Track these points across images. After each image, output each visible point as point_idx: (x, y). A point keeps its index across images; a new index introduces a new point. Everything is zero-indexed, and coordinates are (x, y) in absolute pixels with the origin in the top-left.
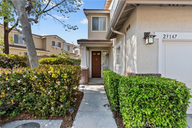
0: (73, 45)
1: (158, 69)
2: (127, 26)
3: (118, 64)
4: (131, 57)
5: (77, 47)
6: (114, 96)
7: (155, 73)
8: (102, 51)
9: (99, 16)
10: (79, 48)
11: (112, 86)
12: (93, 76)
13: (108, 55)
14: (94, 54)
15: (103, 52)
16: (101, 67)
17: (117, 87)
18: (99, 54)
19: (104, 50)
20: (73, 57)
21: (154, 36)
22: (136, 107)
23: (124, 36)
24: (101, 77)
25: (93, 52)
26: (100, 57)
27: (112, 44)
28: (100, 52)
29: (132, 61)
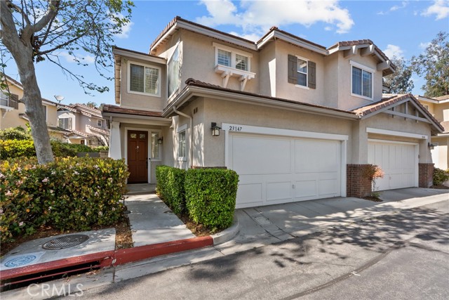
0: (57, 104)
1: (224, 162)
2: (194, 108)
3: (182, 156)
4: (198, 147)
5: (65, 110)
6: (179, 195)
7: (222, 166)
8: (150, 131)
9: (145, 65)
10: (74, 113)
11: (176, 183)
12: (131, 181)
13: (162, 140)
14: (133, 136)
15: (152, 133)
16: (147, 163)
17: (182, 183)
18: (142, 136)
19: (153, 130)
20: (59, 137)
21: (220, 128)
22: (199, 190)
23: (191, 120)
24: (147, 182)
25: (130, 132)
26: (145, 141)
27: (172, 122)
28: (146, 133)
29: (199, 152)
